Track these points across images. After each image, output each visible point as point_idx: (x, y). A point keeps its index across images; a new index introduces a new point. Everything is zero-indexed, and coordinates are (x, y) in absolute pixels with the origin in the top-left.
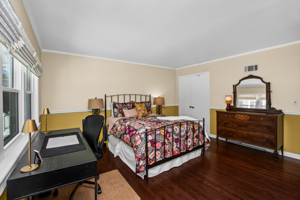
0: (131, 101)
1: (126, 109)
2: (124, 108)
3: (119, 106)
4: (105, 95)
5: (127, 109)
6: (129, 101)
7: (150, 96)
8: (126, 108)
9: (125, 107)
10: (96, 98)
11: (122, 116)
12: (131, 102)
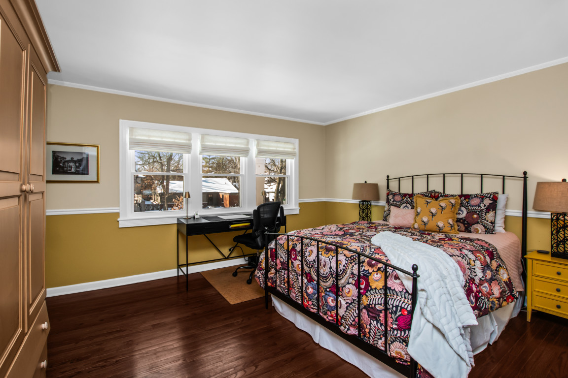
0: (429, 190)
1: (408, 207)
2: (404, 205)
3: (392, 200)
4: (388, 177)
5: (410, 207)
6: (426, 191)
7: (525, 178)
8: (408, 205)
9: (407, 202)
10: (366, 182)
11: (384, 220)
12: (431, 192)
